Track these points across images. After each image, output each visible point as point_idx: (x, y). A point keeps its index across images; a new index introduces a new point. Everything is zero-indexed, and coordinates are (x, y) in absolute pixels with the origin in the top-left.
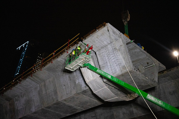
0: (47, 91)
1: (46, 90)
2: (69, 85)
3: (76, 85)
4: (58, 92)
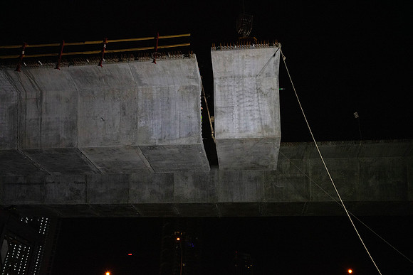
2: (117, 124)
3: (136, 128)
4: (79, 128)
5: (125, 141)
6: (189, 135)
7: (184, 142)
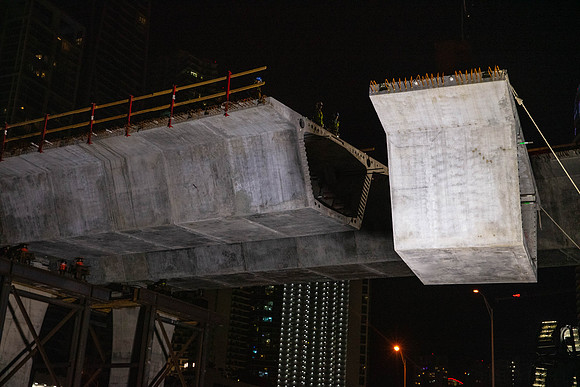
0: (133, 189)
1: (128, 185)
2: (211, 190)
3: (233, 193)
4: (171, 200)
5: (224, 212)
6: (294, 197)
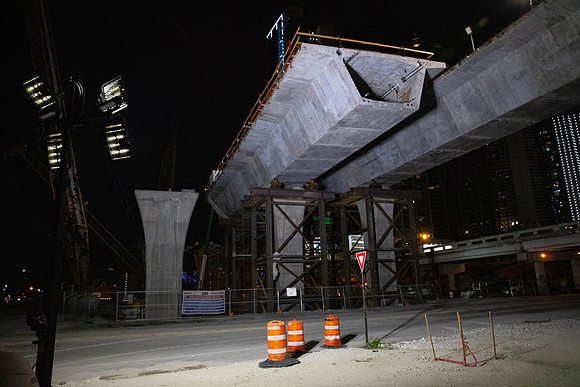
0: (293, 132)
2: (317, 117)
3: (325, 114)
5: (327, 127)
6: (349, 101)
7: (350, 109)
